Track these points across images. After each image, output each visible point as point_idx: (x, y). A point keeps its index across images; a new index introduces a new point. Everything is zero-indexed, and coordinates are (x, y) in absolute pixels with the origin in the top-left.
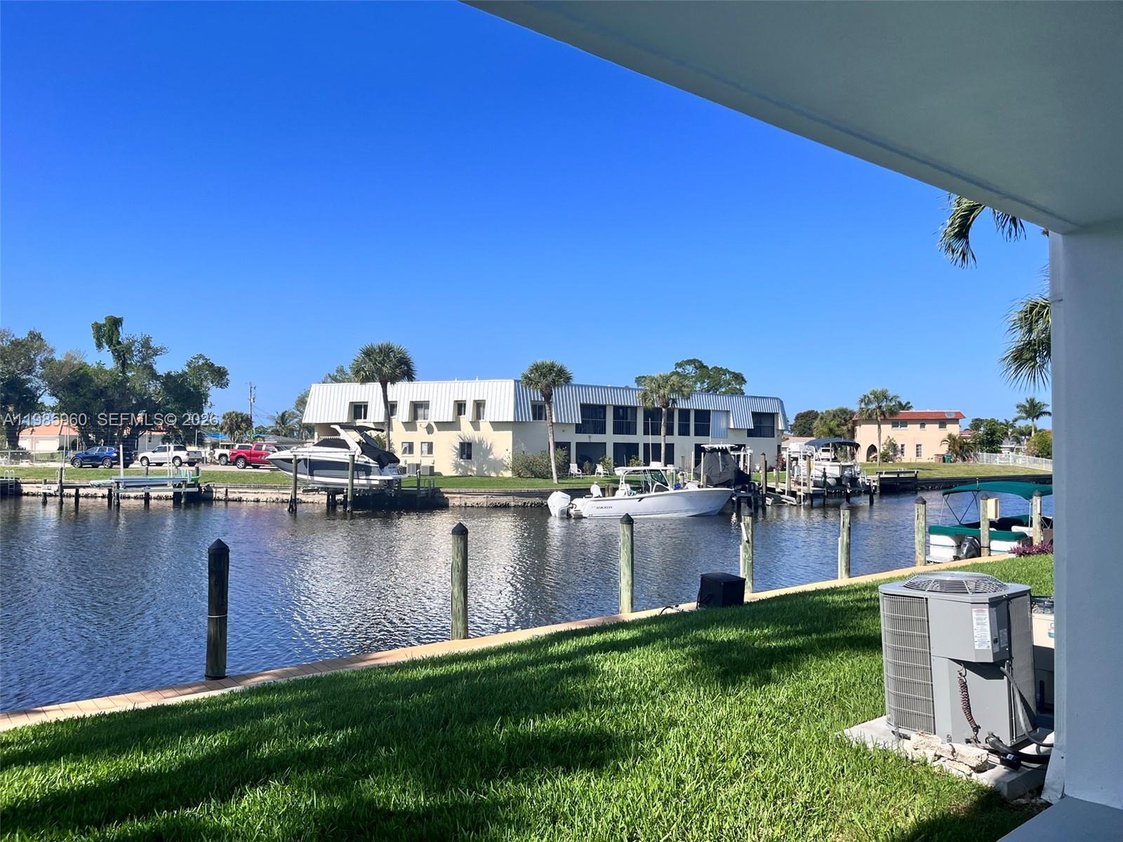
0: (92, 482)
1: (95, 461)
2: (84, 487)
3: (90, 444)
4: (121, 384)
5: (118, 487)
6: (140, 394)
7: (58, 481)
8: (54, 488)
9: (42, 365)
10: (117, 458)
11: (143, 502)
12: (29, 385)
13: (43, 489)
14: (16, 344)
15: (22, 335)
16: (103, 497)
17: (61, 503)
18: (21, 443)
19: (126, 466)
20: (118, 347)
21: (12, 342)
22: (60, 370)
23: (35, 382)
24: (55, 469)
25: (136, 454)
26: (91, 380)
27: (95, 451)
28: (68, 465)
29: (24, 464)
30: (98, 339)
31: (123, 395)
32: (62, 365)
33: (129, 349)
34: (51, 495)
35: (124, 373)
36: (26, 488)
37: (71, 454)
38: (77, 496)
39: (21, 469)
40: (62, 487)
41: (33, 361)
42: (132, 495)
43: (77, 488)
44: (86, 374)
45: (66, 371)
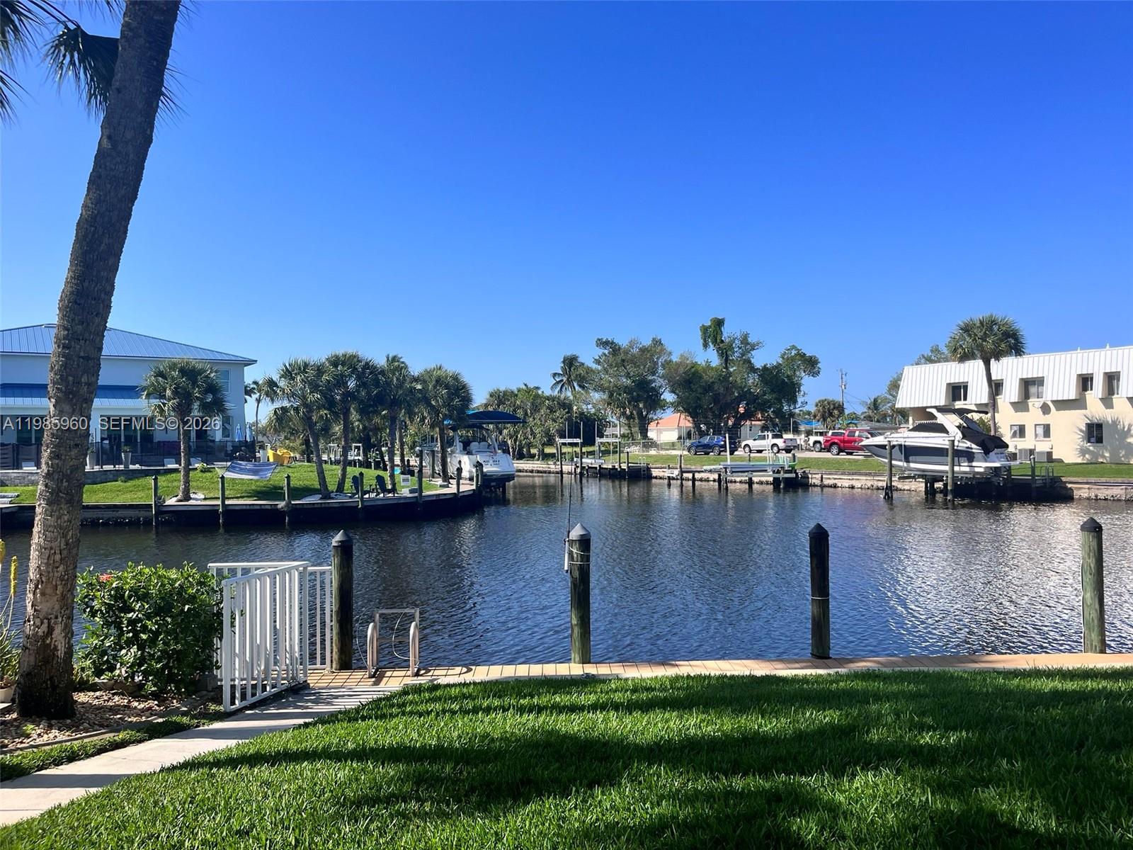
0: (705, 468)
1: (706, 449)
2: (699, 472)
3: (702, 434)
4: (724, 379)
5: (726, 472)
6: (741, 387)
7: (678, 467)
8: (676, 472)
9: (663, 366)
10: (725, 446)
11: (747, 486)
12: (653, 385)
13: (667, 473)
14: (643, 350)
15: (647, 342)
16: (714, 481)
17: (682, 485)
18: (650, 434)
19: (732, 453)
20: (721, 345)
21: (641, 349)
22: (676, 370)
23: (658, 381)
24: (676, 456)
25: (739, 442)
26: (701, 377)
27: (706, 440)
28: (686, 453)
29: (653, 452)
30: (705, 340)
31: (727, 388)
32: (679, 365)
33: (730, 347)
34: (673, 479)
35: (727, 368)
36: (655, 473)
37: (688, 443)
38: (694, 480)
39: (651, 456)
40: (682, 472)
41: (656, 363)
42: (738, 479)
43: (693, 473)
44: (696, 372)
45: (681, 370)
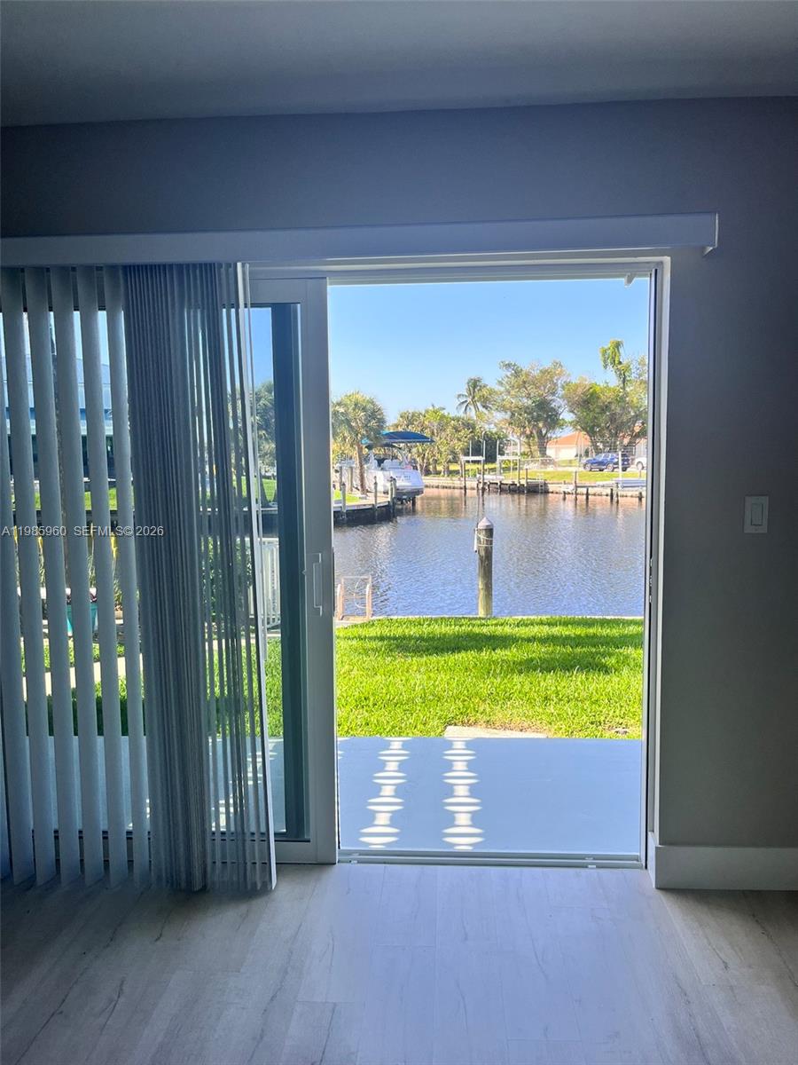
0: (598, 483)
1: (601, 466)
2: (592, 487)
3: (598, 451)
4: (621, 400)
5: (618, 487)
6: (637, 407)
7: (573, 482)
8: (570, 488)
9: (563, 387)
10: (617, 463)
11: (637, 499)
12: (553, 406)
13: (563, 488)
14: (543, 372)
15: (547, 365)
16: (607, 495)
17: (576, 499)
18: (549, 452)
19: (624, 469)
20: (619, 367)
21: (541, 371)
22: (575, 391)
23: (558, 402)
24: (572, 472)
25: (633, 460)
26: (598, 398)
27: (601, 457)
28: (582, 469)
29: (550, 468)
30: (605, 361)
31: (624, 408)
32: (577, 386)
33: (628, 368)
34: (569, 493)
35: (624, 388)
36: (551, 488)
37: (584, 460)
38: (587, 494)
39: (548, 473)
40: (577, 487)
41: (555, 384)
42: (629, 494)
43: (587, 487)
44: (595, 392)
45: (580, 391)
